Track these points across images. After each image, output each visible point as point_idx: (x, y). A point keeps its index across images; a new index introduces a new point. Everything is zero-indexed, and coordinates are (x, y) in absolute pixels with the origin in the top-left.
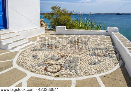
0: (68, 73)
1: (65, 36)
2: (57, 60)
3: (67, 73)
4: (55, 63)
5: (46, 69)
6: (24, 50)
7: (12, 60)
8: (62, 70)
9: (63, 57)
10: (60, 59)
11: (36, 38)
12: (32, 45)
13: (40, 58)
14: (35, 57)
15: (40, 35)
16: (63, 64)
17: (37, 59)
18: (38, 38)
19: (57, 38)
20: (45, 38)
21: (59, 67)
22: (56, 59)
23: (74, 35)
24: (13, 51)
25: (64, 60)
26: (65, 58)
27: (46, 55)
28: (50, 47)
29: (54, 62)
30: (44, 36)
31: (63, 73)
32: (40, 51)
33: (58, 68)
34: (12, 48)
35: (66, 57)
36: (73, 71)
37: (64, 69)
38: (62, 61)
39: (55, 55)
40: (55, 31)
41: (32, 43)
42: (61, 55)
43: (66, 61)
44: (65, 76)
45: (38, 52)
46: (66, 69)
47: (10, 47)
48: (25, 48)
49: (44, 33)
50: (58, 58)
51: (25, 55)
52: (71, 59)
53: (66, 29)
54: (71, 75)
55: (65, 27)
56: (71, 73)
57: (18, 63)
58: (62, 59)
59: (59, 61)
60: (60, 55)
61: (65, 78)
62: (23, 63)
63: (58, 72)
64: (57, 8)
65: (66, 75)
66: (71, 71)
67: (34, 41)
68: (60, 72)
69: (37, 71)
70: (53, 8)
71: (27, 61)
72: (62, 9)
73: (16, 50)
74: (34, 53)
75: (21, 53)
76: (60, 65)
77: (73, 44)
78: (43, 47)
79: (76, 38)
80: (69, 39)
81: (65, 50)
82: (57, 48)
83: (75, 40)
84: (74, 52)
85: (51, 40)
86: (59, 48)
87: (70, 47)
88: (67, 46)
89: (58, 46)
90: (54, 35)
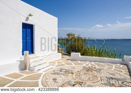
1: (80, 62)
6: (46, 72)
7: (38, 80)
9: (79, 83)
10: (75, 84)
11: (55, 63)
12: (51, 68)
13: (59, 81)
14: (55, 80)
15: (57, 59)
17: (57, 82)
18: (56, 62)
19: (72, 63)
20: (62, 63)
22: (72, 85)
23: (88, 62)
24: (38, 73)
25: (79, 87)
26: (80, 85)
27: (63, 79)
28: (67, 72)
30: (61, 61)
32: (58, 75)
34: (38, 70)
35: (81, 83)
39: (71, 80)
40: (70, 56)
41: (51, 67)
42: (77, 81)
45: (57, 75)
47: (36, 69)
48: (46, 71)
49: (61, 58)
50: (74, 83)
51: (47, 78)
52: (86, 86)
53: (80, 56)
55: (80, 54)
57: (43, 84)
58: (77, 85)
59: (75, 87)
60: (75, 81)
62: (46, 84)
64: (72, 35)
67: (53, 65)
70: (68, 35)
71: (49, 83)
72: (76, 36)
73: (40, 72)
74: (55, 76)
75: (44, 75)
77: (87, 71)
78: (61, 71)
79: (90, 65)
80: (83, 65)
81: (79, 76)
82: (73, 73)
83: (89, 67)
84: (89, 79)
85: (67, 65)
86: (75, 74)
87: (85, 74)
88: (82, 73)
89: (74, 72)
90: (69, 61)
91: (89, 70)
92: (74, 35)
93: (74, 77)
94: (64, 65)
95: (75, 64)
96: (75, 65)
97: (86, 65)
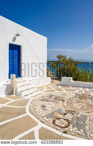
0: (77, 131)
1: (71, 88)
2: (65, 114)
3: (75, 131)
4: (62, 118)
5: (54, 122)
6: (33, 98)
7: (25, 107)
8: (69, 127)
9: (70, 112)
10: (67, 113)
11: (44, 88)
12: (40, 94)
13: (48, 109)
14: (43, 107)
15: (46, 84)
16: (71, 120)
17: (46, 110)
18: (45, 87)
19: (63, 89)
20: (52, 88)
21: (67, 123)
22: (63, 113)
23: (81, 88)
24: (26, 98)
25: (71, 116)
26: (72, 114)
27: (53, 107)
28: (57, 99)
29: (61, 116)
30: (50, 86)
31: (71, 130)
32: (47, 102)
33: (65, 123)
34: (25, 95)
35: (73, 112)
36: (82, 131)
37: (71, 125)
38: (69, 116)
39: (61, 108)
40: (61, 81)
41: (40, 92)
42: (68, 109)
43: (74, 118)
44: (73, 134)
45: (46, 102)
46: (73, 127)
47: (23, 94)
48: (34, 96)
49: (50, 83)
50: (65, 112)
51: (35, 104)
52: (79, 116)
53: (72, 81)
54: (80, 135)
55: (72, 78)
56: (79, 132)
57: (30, 111)
58: (69, 114)
59: (66, 116)
60: (66, 109)
61: (73, 136)
62: (34, 112)
63: (65, 128)
64: (62, 57)
65: (75, 133)
66: (79, 130)
67: (42, 91)
68: (68, 128)
69: (46, 123)
70: (59, 57)
71: (37, 110)
72: (67, 58)
73: (27, 97)
74: (43, 103)
75: (32, 101)
76: (67, 120)
77: (81, 99)
78: (50, 98)
79: (83, 92)
80: (76, 92)
81: (71, 104)
82: (63, 101)
83: (82, 95)
84: (82, 108)
85: (57, 91)
86: (66, 101)
87: (77, 102)
88: (74, 101)
89: (64, 99)
90: (60, 86)
91: (82, 97)
92: (66, 57)
93: (65, 105)
94: (53, 91)
95: (66, 90)
96: (67, 92)
97: (79, 91)
